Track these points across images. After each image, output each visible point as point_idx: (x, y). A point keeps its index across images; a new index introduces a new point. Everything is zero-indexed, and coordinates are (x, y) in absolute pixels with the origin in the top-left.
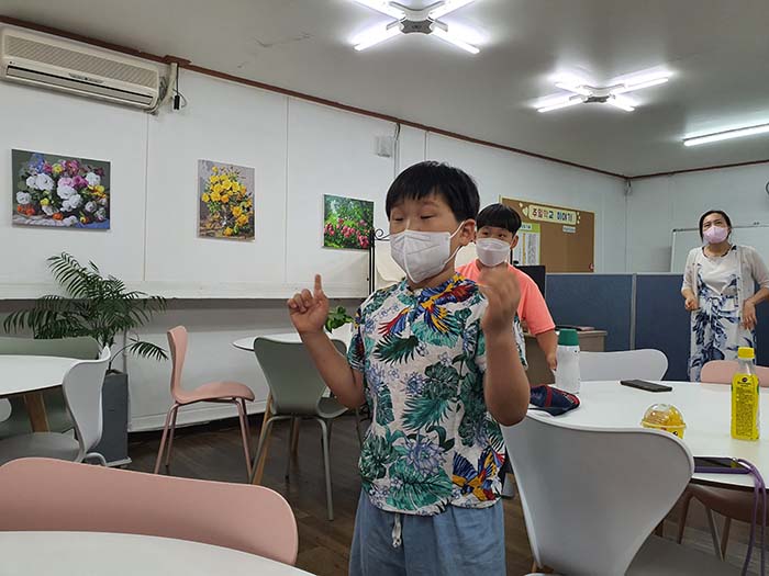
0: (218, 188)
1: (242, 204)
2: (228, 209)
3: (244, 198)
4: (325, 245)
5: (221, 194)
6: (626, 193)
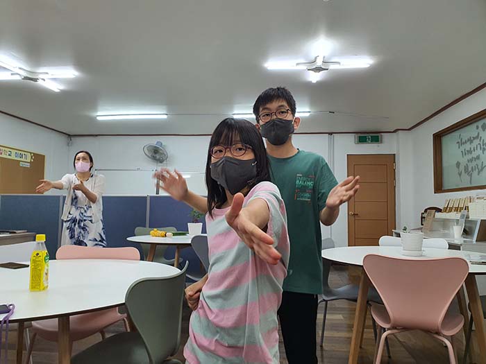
6: (68, 144)
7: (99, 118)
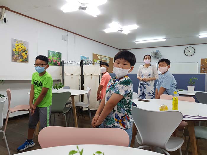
0: (18, 47)
1: (25, 52)
2: (21, 54)
7: (136, 43)
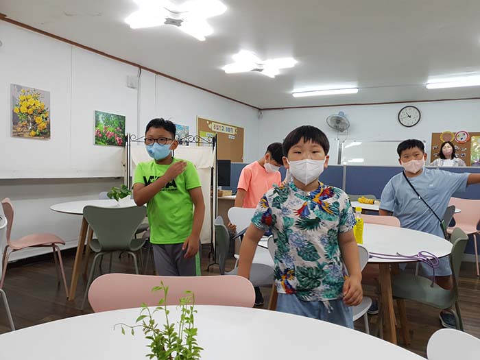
0: (26, 104)
1: (42, 115)
2: (32, 118)
3: (43, 111)
4: (96, 143)
5: (28, 108)
6: (259, 117)
7: (295, 95)
